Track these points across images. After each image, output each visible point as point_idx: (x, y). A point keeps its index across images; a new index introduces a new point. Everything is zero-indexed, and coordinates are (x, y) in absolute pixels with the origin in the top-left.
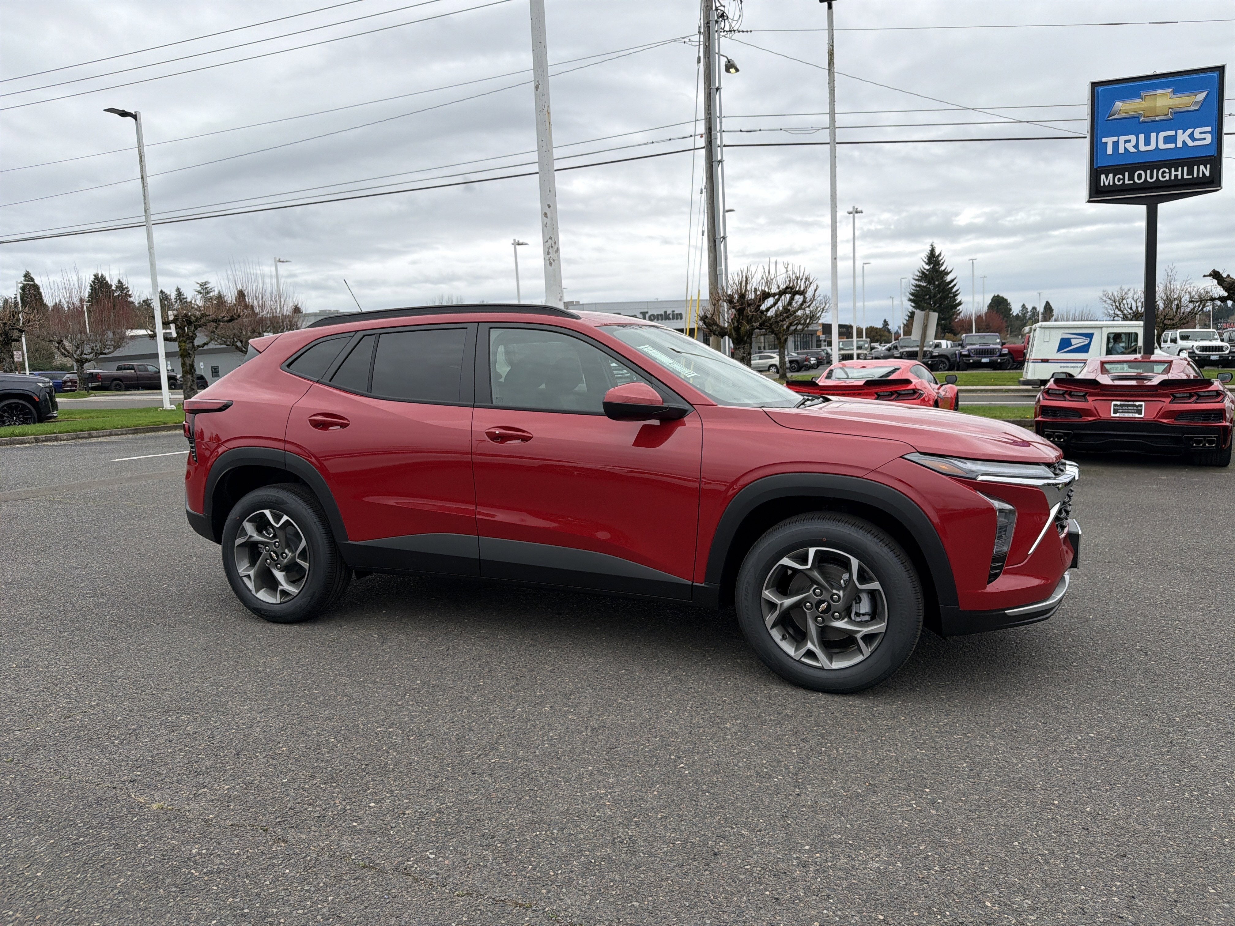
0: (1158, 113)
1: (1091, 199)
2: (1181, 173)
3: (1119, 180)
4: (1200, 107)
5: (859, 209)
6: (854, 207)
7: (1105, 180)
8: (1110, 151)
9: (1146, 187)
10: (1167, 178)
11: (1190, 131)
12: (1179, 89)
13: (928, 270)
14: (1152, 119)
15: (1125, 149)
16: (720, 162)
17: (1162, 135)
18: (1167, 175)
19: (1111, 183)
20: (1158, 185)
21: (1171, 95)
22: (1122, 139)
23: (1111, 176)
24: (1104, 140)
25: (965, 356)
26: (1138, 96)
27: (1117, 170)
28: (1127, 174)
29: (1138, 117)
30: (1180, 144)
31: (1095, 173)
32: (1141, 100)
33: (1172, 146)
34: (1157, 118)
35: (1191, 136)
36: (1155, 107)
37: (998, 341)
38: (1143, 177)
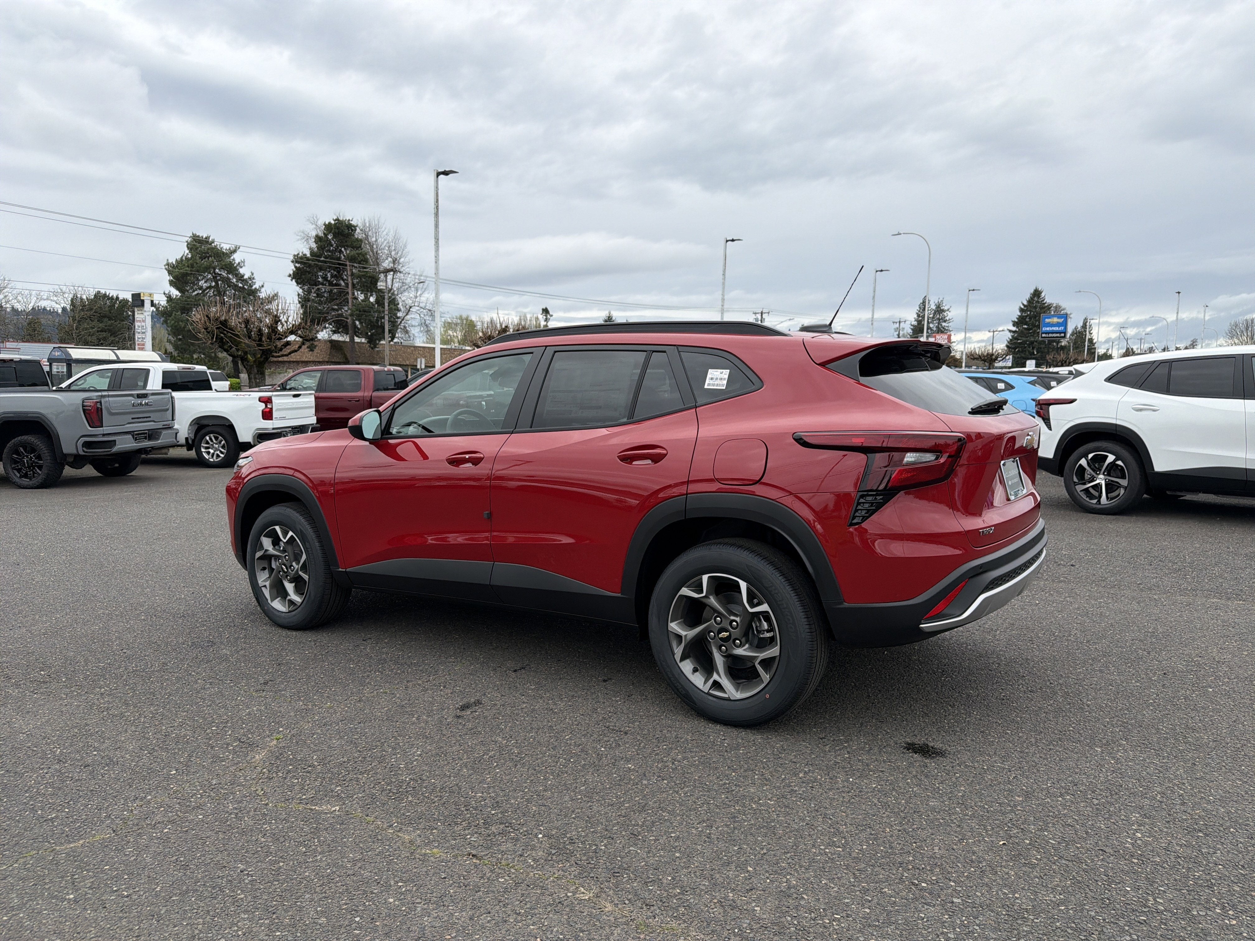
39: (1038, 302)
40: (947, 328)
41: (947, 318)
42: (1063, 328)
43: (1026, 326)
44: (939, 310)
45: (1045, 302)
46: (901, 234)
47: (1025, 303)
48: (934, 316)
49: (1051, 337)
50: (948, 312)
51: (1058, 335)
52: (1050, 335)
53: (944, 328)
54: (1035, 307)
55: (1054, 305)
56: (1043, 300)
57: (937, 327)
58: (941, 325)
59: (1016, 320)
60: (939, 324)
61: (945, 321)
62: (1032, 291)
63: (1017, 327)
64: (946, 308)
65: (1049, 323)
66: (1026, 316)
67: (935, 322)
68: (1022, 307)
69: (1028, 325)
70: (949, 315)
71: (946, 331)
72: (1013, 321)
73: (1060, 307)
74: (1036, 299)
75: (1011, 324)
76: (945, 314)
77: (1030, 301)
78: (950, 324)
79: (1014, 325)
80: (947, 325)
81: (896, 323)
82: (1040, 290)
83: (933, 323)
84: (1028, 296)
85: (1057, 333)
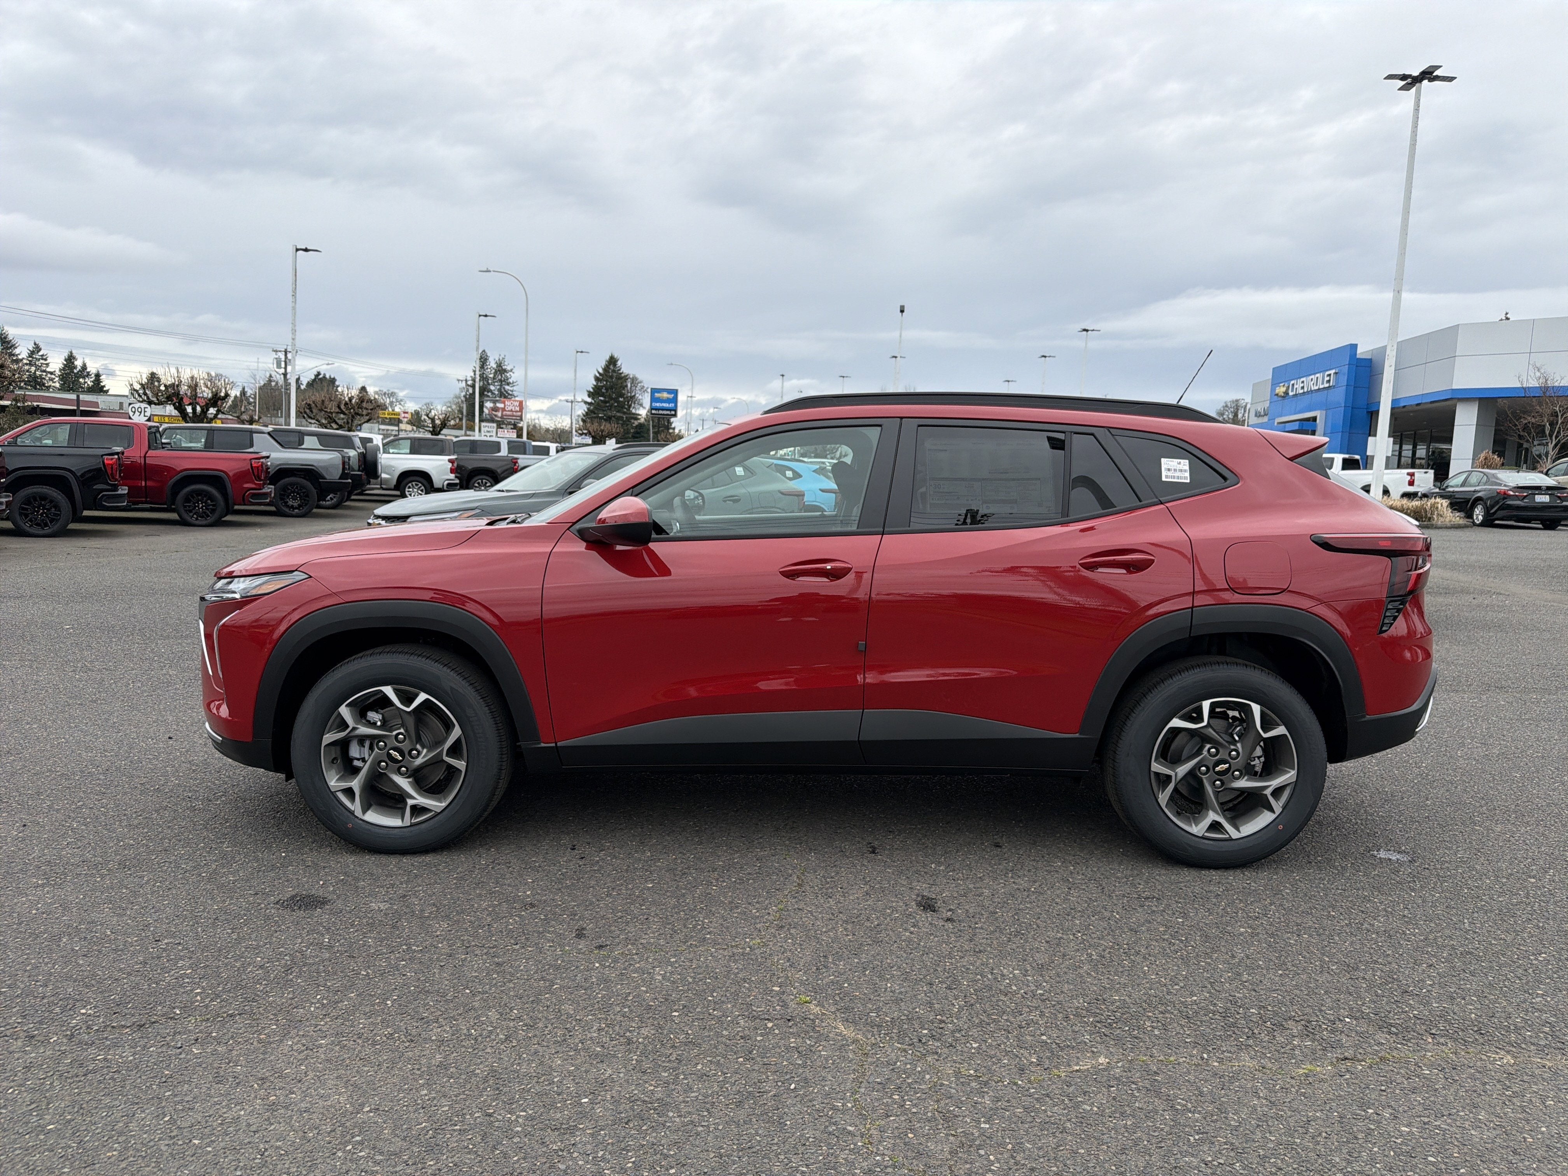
39: (614, 371)
40: (511, 393)
41: (511, 381)
42: (673, 405)
43: (602, 398)
44: (500, 370)
45: (621, 371)
46: (490, 271)
47: (601, 371)
48: (495, 376)
49: (661, 414)
50: (511, 373)
51: (668, 412)
52: (661, 412)
53: (507, 393)
54: (612, 377)
55: (631, 377)
56: (619, 370)
57: (499, 390)
58: (504, 388)
59: (592, 390)
60: (501, 385)
61: (508, 384)
62: (608, 358)
63: (593, 399)
64: (509, 368)
65: (659, 398)
66: (602, 386)
67: (496, 384)
68: (598, 375)
69: (605, 397)
70: (514, 377)
71: (509, 397)
72: (588, 391)
73: (637, 379)
74: (611, 367)
75: (586, 394)
76: (508, 375)
77: (606, 369)
78: (515, 388)
79: (589, 396)
80: (511, 389)
81: (462, 381)
82: (615, 357)
83: (494, 385)
84: (603, 363)
85: (667, 410)
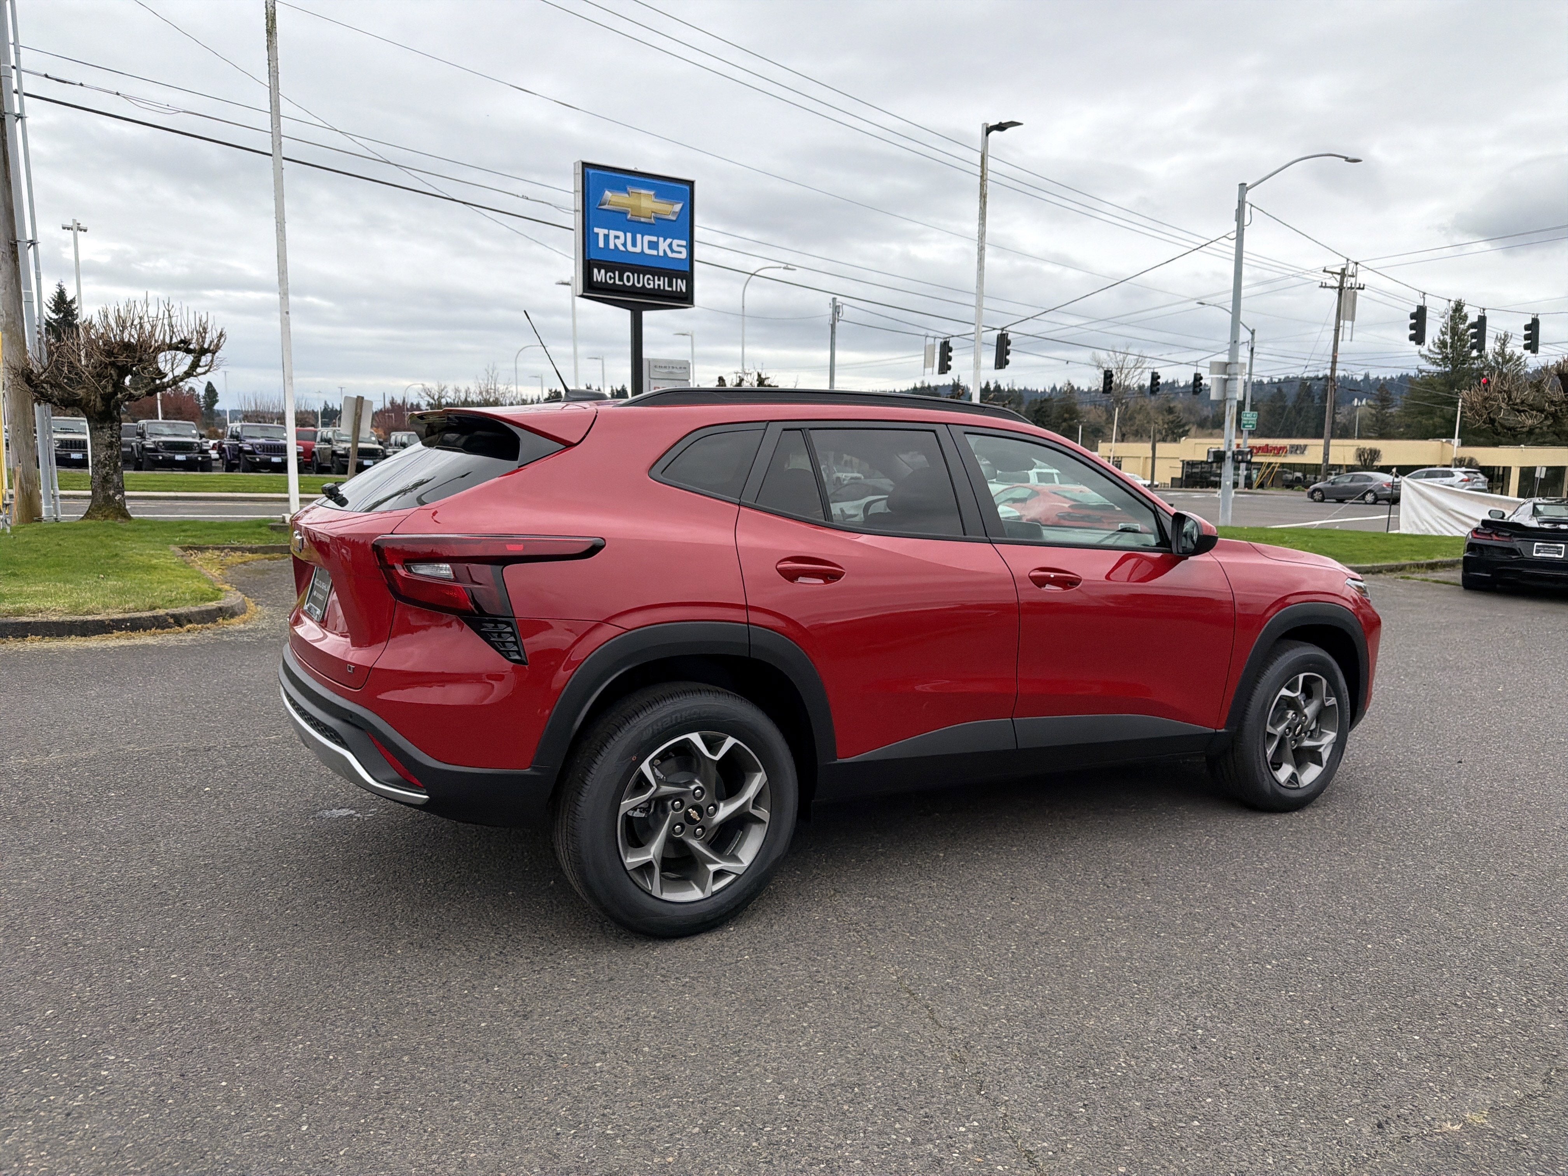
0: (642, 214)
1: (585, 294)
2: (661, 283)
3: (611, 278)
4: (678, 217)
5: (82, 226)
6: (74, 220)
7: (599, 276)
8: (601, 244)
9: (632, 291)
10: (651, 286)
11: (669, 241)
12: (661, 194)
13: (55, 320)
14: (636, 219)
15: (615, 245)
16: (20, 117)
17: (647, 238)
18: (651, 282)
19: (604, 281)
20: (643, 292)
21: (653, 198)
22: (613, 233)
23: (603, 271)
24: (596, 230)
25: (150, 450)
26: (625, 190)
27: (609, 267)
28: (617, 273)
29: (625, 213)
30: (661, 254)
31: (588, 266)
32: (627, 195)
33: (654, 252)
34: (643, 220)
35: (670, 246)
36: (640, 207)
37: (194, 432)
38: (631, 280)
